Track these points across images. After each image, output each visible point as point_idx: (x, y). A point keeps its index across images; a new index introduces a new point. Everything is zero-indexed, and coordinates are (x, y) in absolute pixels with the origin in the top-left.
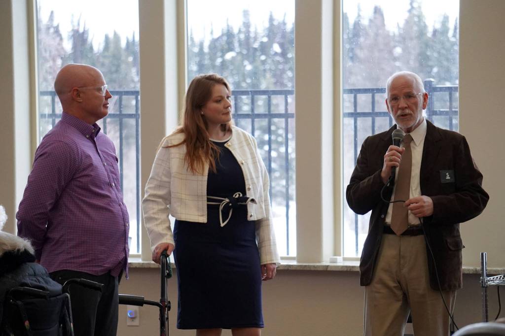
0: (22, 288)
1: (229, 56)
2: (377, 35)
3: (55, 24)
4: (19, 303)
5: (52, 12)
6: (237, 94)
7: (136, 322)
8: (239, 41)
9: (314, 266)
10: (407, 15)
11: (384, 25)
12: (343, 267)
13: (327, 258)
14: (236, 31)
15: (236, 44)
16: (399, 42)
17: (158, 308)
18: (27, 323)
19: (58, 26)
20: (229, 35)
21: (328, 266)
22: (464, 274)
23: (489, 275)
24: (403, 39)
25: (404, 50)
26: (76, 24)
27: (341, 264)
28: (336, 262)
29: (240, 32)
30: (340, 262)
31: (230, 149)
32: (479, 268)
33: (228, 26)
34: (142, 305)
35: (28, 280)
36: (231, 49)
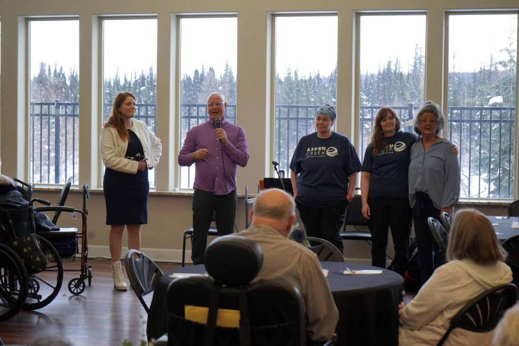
0: (7, 203)
1: (142, 88)
2: (211, 80)
3: (63, 72)
4: (6, 210)
5: (62, 67)
6: (140, 106)
7: (76, 219)
8: (147, 82)
9: (164, 193)
10: (224, 72)
11: (214, 76)
12: (178, 193)
13: (171, 189)
14: (146, 77)
15: (146, 83)
16: (221, 84)
17: (81, 214)
18: (10, 221)
19: (64, 73)
20: (143, 78)
21: (171, 193)
22: (238, 198)
23: (249, 198)
24: (223, 83)
25: (223, 88)
26: (72, 72)
27: (178, 192)
28: (175, 191)
29: (148, 77)
30: (178, 191)
31: (134, 131)
32: (245, 194)
33: (143, 74)
34: (73, 212)
35: (11, 199)
36: (143, 85)
